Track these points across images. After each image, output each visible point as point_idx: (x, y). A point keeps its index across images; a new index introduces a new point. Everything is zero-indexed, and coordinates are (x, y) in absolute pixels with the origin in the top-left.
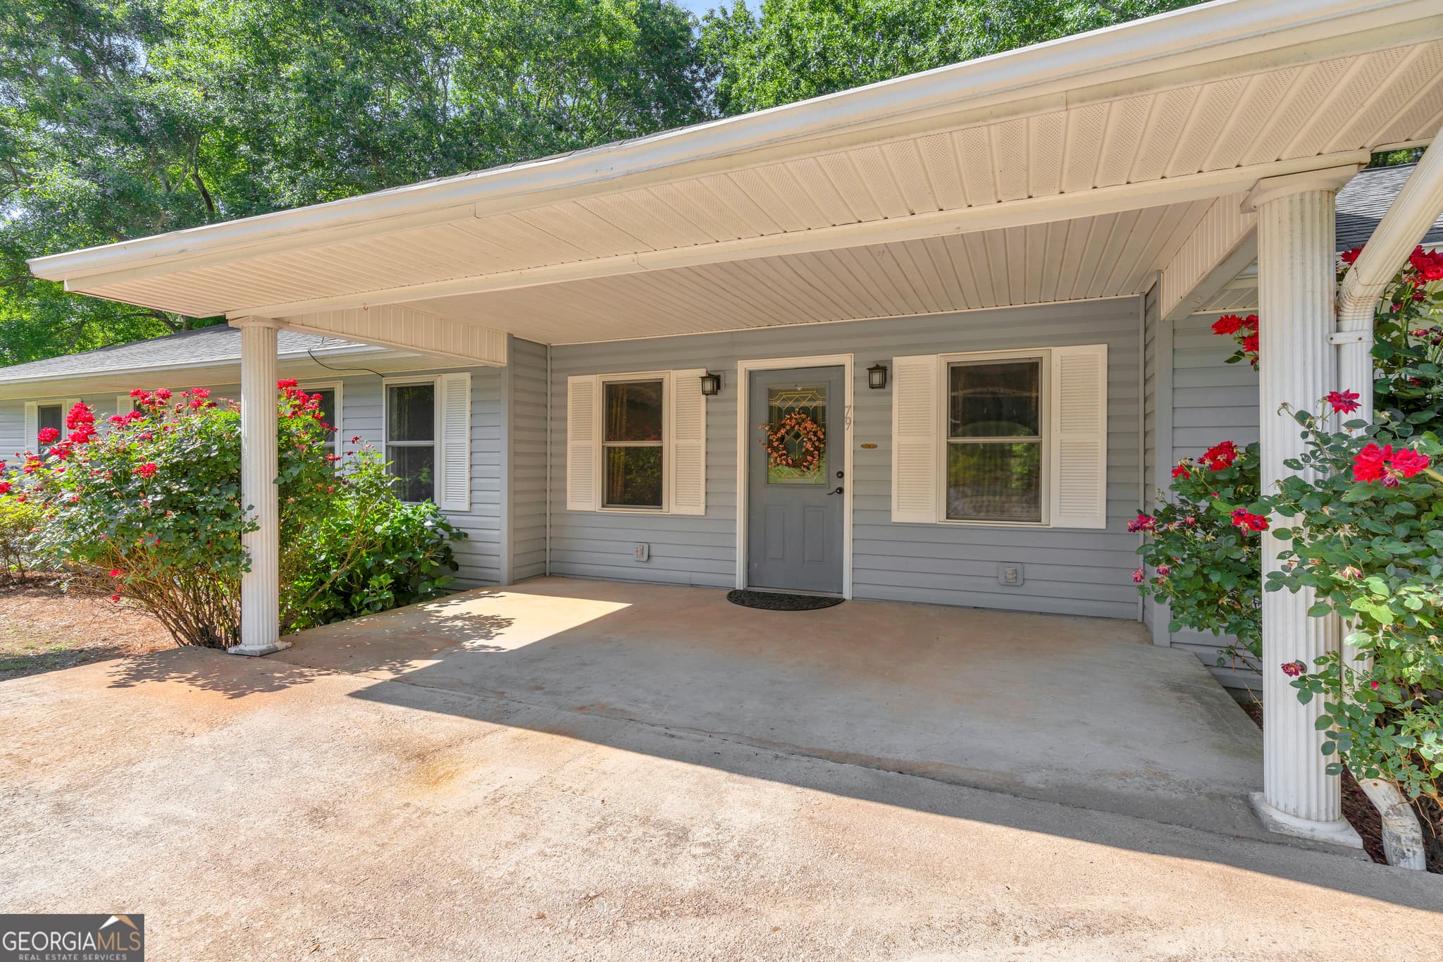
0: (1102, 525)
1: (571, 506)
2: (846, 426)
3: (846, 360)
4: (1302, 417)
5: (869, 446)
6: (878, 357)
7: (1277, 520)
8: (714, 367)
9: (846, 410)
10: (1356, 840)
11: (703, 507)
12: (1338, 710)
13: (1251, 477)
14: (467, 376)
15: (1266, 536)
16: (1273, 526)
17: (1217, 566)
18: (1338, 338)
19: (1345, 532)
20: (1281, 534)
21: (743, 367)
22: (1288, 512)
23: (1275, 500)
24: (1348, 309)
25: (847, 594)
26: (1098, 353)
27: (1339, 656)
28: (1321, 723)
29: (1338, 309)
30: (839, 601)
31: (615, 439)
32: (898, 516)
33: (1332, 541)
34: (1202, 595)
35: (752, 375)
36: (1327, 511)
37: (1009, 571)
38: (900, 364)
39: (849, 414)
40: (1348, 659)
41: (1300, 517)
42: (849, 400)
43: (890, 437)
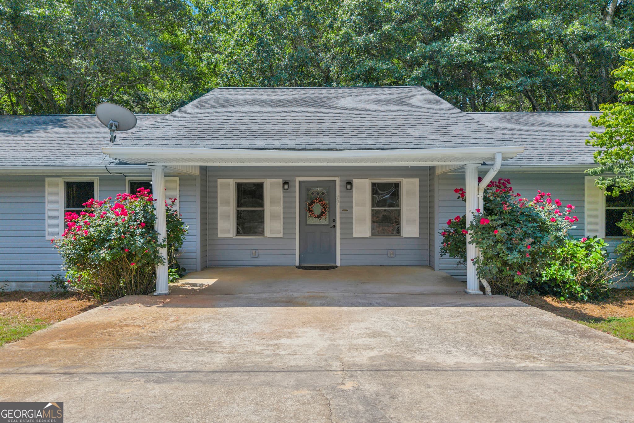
0: (417, 236)
1: (220, 235)
2: (337, 203)
3: (337, 179)
4: (473, 213)
5: (345, 210)
6: (349, 179)
7: (469, 232)
8: (287, 179)
9: (337, 197)
10: (482, 293)
11: (282, 234)
12: (479, 267)
13: (465, 223)
14: (177, 179)
15: (467, 234)
16: (469, 233)
17: (459, 242)
18: (479, 196)
19: (479, 233)
20: (470, 234)
21: (298, 179)
22: (471, 230)
23: (469, 228)
24: (480, 191)
25: (338, 264)
26: (417, 181)
27: (479, 257)
28: (477, 270)
29: (478, 190)
30: (336, 267)
31: (241, 207)
32: (355, 235)
33: (478, 235)
34: (455, 249)
35: (301, 182)
36: (477, 229)
37: (391, 252)
38: (356, 181)
39: (338, 199)
40: (480, 258)
41: (473, 231)
42: (338, 193)
43: (352, 207)
